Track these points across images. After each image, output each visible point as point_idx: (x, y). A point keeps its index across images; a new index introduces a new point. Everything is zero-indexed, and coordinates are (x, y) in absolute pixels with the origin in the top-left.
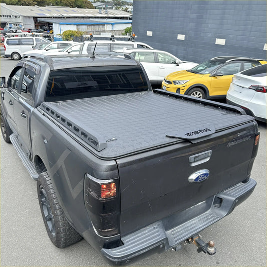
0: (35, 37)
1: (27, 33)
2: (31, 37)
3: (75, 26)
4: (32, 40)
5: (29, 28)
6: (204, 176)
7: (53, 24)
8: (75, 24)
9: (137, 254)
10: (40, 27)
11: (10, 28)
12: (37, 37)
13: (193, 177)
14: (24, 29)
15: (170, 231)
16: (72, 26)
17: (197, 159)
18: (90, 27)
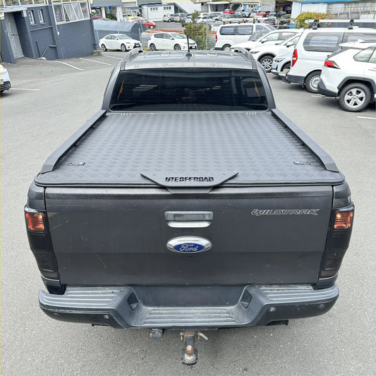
0: (257, 24)
1: (260, 18)
2: (252, 24)
3: (326, 5)
4: (251, 28)
5: (267, 11)
6: (193, 247)
7: (293, 3)
8: (325, 3)
9: (68, 311)
10: (282, 9)
11: (243, 11)
12: (259, 24)
13: (173, 242)
14: (260, 12)
15: (152, 308)
16: (320, 5)
17: (181, 218)
18: (350, 6)
